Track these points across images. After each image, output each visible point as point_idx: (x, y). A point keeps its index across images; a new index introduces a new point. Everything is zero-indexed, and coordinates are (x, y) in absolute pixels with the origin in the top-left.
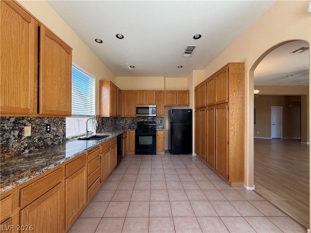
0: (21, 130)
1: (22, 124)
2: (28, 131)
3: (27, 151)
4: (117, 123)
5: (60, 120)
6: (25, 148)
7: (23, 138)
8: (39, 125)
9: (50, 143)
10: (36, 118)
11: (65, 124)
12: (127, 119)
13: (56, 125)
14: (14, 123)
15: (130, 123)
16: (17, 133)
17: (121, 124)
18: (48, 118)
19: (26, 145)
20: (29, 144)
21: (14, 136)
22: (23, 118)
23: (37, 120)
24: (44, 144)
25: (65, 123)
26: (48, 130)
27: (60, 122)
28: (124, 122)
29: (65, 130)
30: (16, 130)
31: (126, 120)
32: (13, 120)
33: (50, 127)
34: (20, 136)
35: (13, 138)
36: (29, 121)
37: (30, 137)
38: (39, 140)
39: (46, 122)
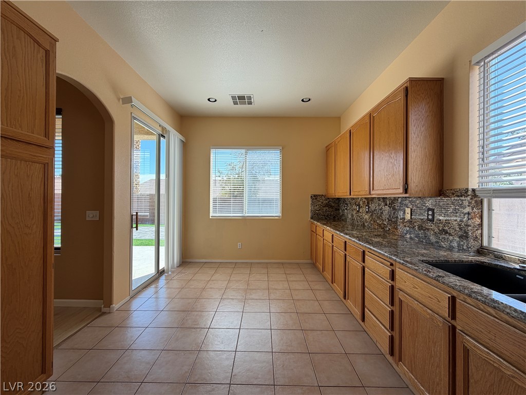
0: (404, 212)
1: (405, 205)
2: (408, 214)
3: (408, 236)
5: (452, 203)
6: (407, 232)
7: (406, 220)
8: (420, 208)
10: (417, 199)
13: (443, 211)
14: (400, 203)
16: (402, 213)
19: (408, 229)
20: (410, 228)
21: (400, 216)
22: (406, 199)
23: (418, 202)
24: (425, 237)
26: (430, 217)
27: (453, 207)
30: (401, 210)
32: (400, 200)
33: (433, 213)
36: (410, 202)
37: (411, 221)
38: (420, 228)
39: (428, 204)
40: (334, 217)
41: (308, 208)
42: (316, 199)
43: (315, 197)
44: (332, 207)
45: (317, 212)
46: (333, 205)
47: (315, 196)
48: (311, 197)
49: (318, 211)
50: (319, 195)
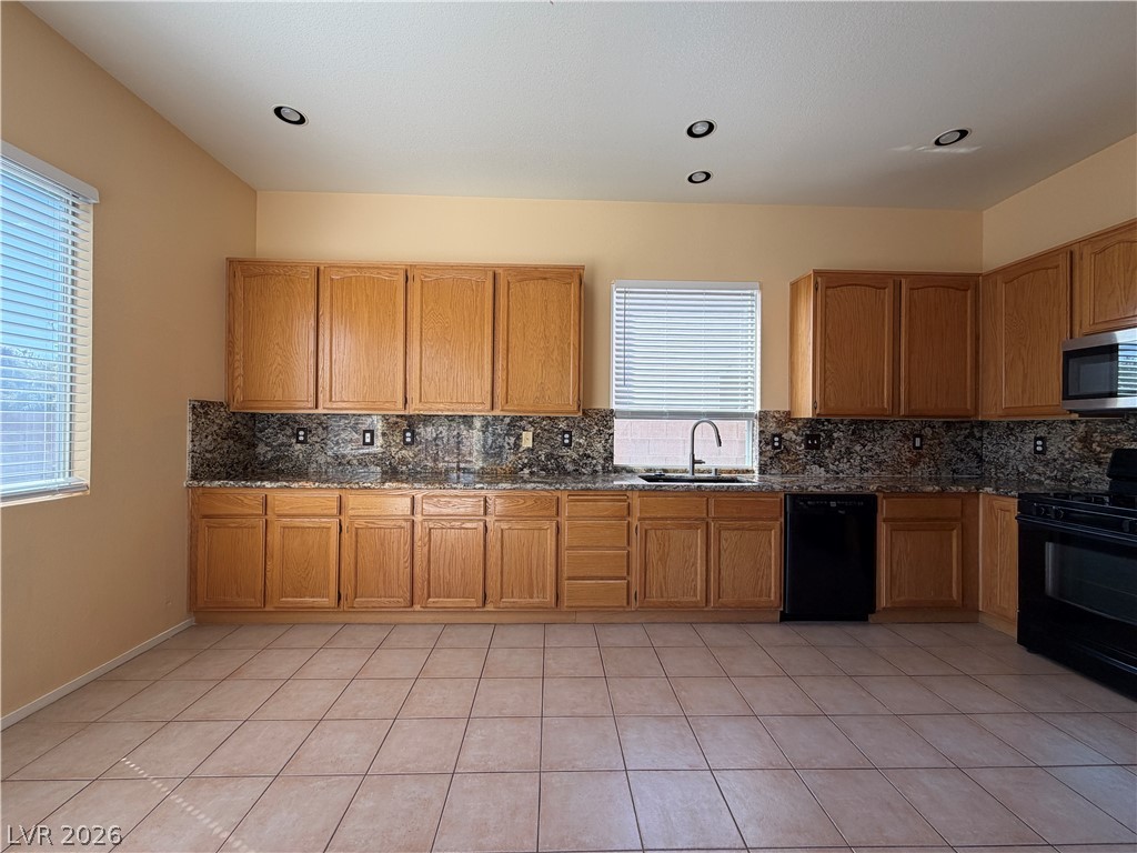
0: (519, 437)
1: (520, 427)
2: (527, 440)
3: (526, 471)
4: (989, 450)
5: (596, 424)
6: (524, 466)
7: (521, 450)
8: (548, 431)
9: (570, 467)
10: (543, 419)
11: (612, 434)
12: (1042, 432)
13: (585, 433)
14: (509, 424)
15: (1062, 453)
16: (512, 440)
17: (1008, 459)
18: (567, 418)
19: (526, 461)
20: (530, 460)
21: (509, 444)
22: (521, 418)
23: (544, 423)
24: (558, 467)
25: (610, 432)
26: (567, 441)
27: (596, 428)
28: (1028, 449)
29: (612, 446)
30: (512, 435)
31: (1036, 439)
32: (507, 420)
33: (571, 436)
34: (517, 446)
35: (507, 447)
36: (530, 423)
37: (532, 450)
38: (549, 456)
39: (562, 425)
40: (245, 468)
41: (184, 444)
42: (206, 413)
43: (201, 409)
44: (241, 438)
45: (208, 455)
46: (244, 433)
47: (204, 404)
48: (194, 407)
49: (210, 452)
50: (213, 403)
